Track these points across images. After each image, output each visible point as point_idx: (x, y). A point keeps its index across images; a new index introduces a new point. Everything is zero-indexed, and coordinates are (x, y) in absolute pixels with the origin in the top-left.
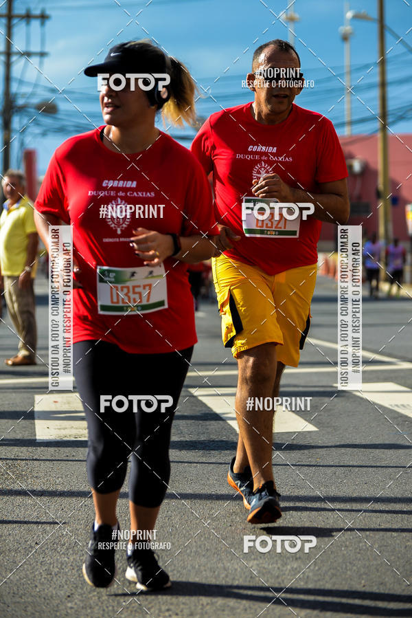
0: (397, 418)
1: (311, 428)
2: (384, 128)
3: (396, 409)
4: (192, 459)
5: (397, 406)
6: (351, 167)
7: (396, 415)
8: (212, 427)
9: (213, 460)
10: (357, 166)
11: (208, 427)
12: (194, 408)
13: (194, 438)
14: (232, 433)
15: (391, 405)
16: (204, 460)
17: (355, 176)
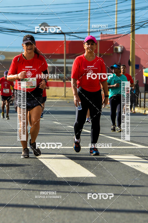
0: (134, 172)
1: (92, 175)
2: (133, 31)
3: (134, 167)
4: (34, 189)
5: (135, 166)
6: (117, 49)
7: (134, 171)
8: (45, 173)
9: (45, 189)
10: (119, 50)
11: (43, 173)
12: (37, 164)
13: (36, 179)
14: (54, 177)
15: (132, 166)
16: (40, 189)
17: (118, 53)
